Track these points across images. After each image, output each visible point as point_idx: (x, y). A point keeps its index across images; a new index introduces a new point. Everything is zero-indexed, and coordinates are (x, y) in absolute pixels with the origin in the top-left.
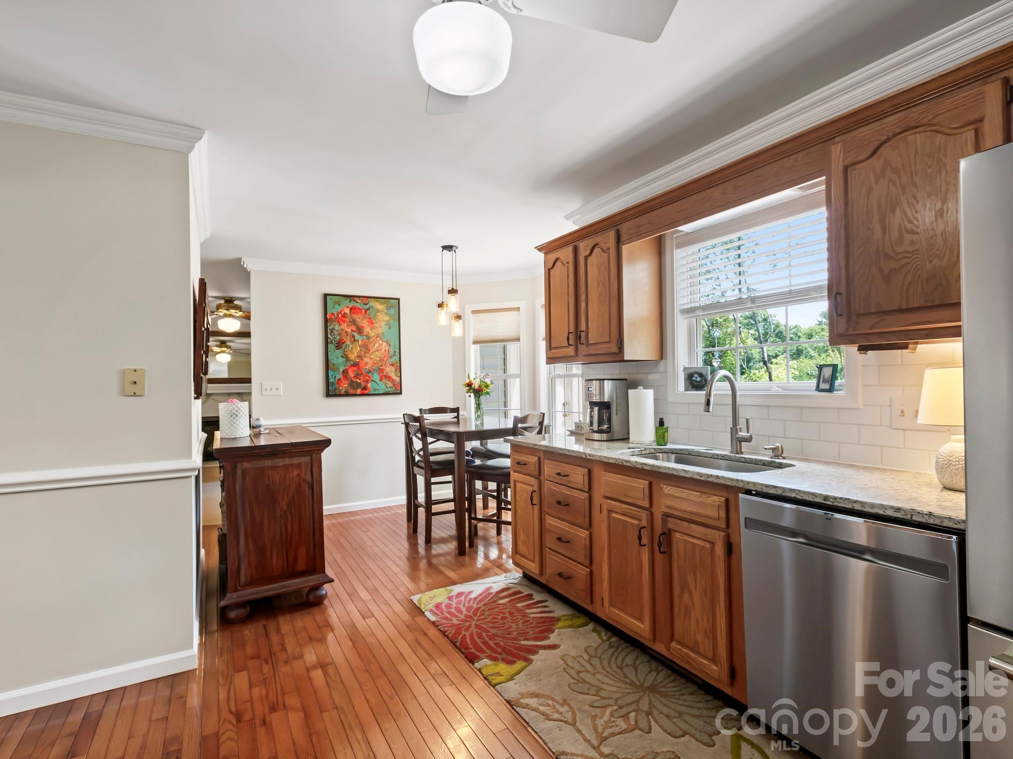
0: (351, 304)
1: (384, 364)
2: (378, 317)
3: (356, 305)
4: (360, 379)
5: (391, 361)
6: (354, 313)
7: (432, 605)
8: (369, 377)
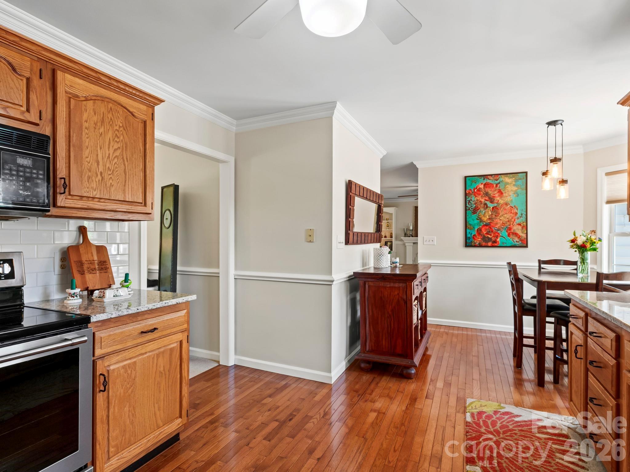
0: (485, 182)
1: (512, 223)
2: (507, 188)
3: (488, 181)
4: (491, 235)
5: (518, 221)
6: (487, 188)
7: (477, 410)
8: (498, 233)
